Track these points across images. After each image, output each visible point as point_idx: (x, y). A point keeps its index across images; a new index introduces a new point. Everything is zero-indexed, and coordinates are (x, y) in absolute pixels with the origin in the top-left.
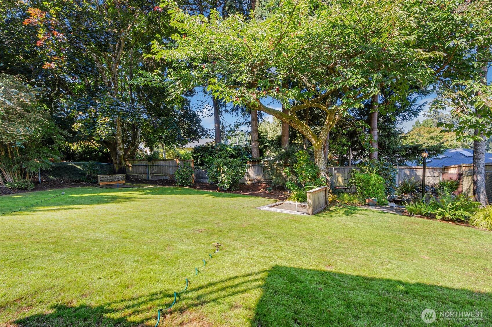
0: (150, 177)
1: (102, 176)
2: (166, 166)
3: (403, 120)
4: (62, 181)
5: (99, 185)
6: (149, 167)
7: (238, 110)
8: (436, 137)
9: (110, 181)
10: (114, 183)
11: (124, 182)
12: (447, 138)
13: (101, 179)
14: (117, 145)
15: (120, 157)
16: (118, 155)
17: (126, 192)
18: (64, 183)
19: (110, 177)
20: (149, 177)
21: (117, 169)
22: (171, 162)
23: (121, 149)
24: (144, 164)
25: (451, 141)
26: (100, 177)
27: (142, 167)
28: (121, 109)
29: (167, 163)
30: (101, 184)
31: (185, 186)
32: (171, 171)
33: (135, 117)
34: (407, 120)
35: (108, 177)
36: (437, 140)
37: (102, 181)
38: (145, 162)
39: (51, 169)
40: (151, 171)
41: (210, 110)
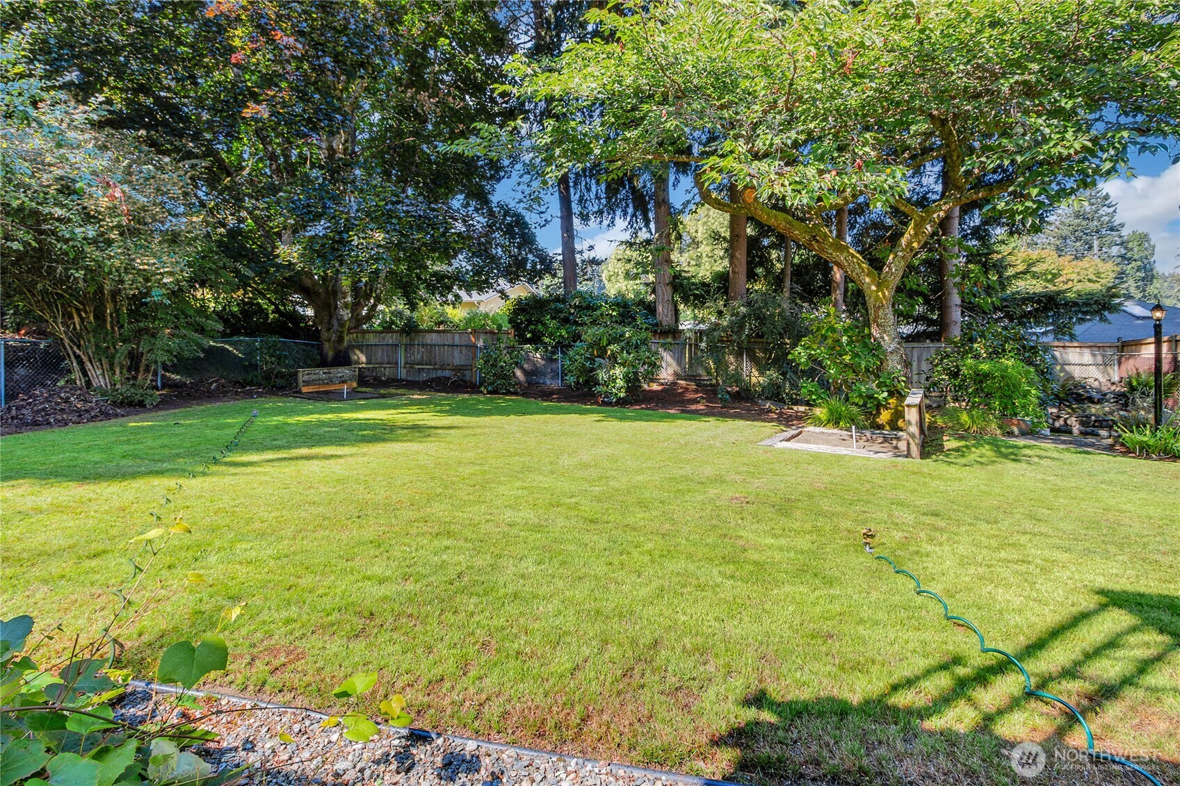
0: (404, 371)
1: (307, 370)
2: (444, 345)
3: (1011, 234)
4: (212, 383)
5: (300, 392)
6: (403, 347)
7: (614, 213)
8: (1045, 274)
9: (324, 384)
10: (332, 388)
11: (355, 385)
12: (1069, 276)
13: (306, 378)
14: (340, 296)
15: (342, 325)
16: (338, 320)
17: (392, 411)
18: (217, 388)
19: (325, 373)
20: (402, 373)
21: (331, 354)
22: (457, 336)
23: (346, 306)
24: (390, 342)
25: (1080, 281)
26: (303, 375)
27: (385, 348)
28: (408, 212)
29: (448, 339)
30: (305, 390)
31: (503, 394)
32: (458, 358)
33: (438, 229)
34: (1020, 234)
35: (321, 373)
36: (1047, 281)
37: (307, 383)
38: (392, 337)
39: (202, 356)
40: (406, 357)
41: (542, 213)
